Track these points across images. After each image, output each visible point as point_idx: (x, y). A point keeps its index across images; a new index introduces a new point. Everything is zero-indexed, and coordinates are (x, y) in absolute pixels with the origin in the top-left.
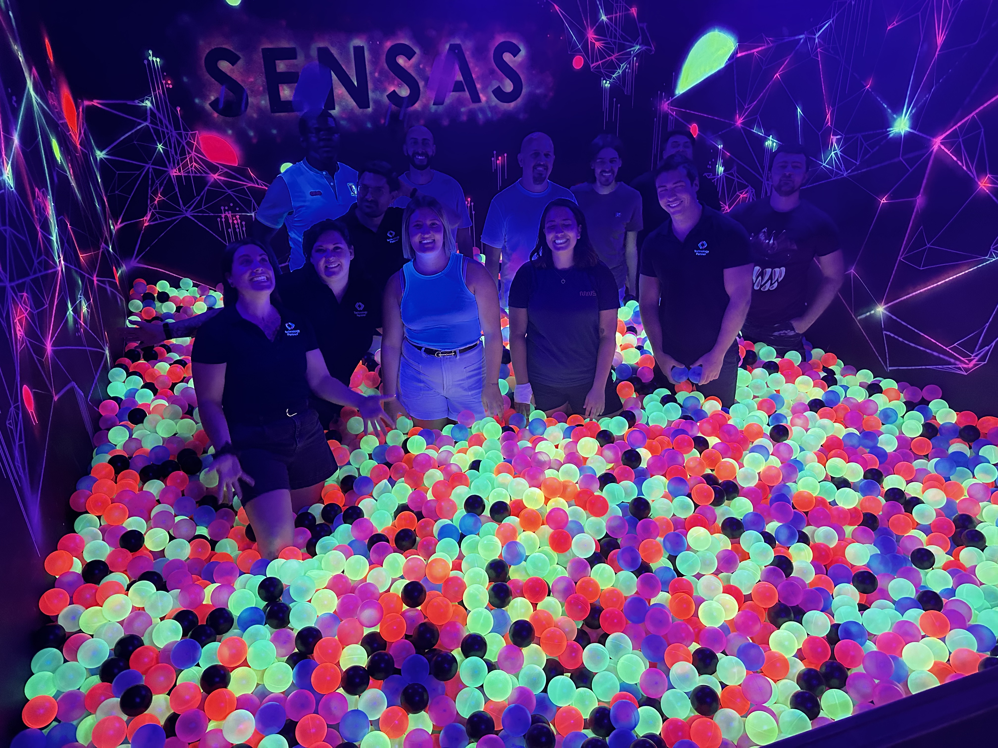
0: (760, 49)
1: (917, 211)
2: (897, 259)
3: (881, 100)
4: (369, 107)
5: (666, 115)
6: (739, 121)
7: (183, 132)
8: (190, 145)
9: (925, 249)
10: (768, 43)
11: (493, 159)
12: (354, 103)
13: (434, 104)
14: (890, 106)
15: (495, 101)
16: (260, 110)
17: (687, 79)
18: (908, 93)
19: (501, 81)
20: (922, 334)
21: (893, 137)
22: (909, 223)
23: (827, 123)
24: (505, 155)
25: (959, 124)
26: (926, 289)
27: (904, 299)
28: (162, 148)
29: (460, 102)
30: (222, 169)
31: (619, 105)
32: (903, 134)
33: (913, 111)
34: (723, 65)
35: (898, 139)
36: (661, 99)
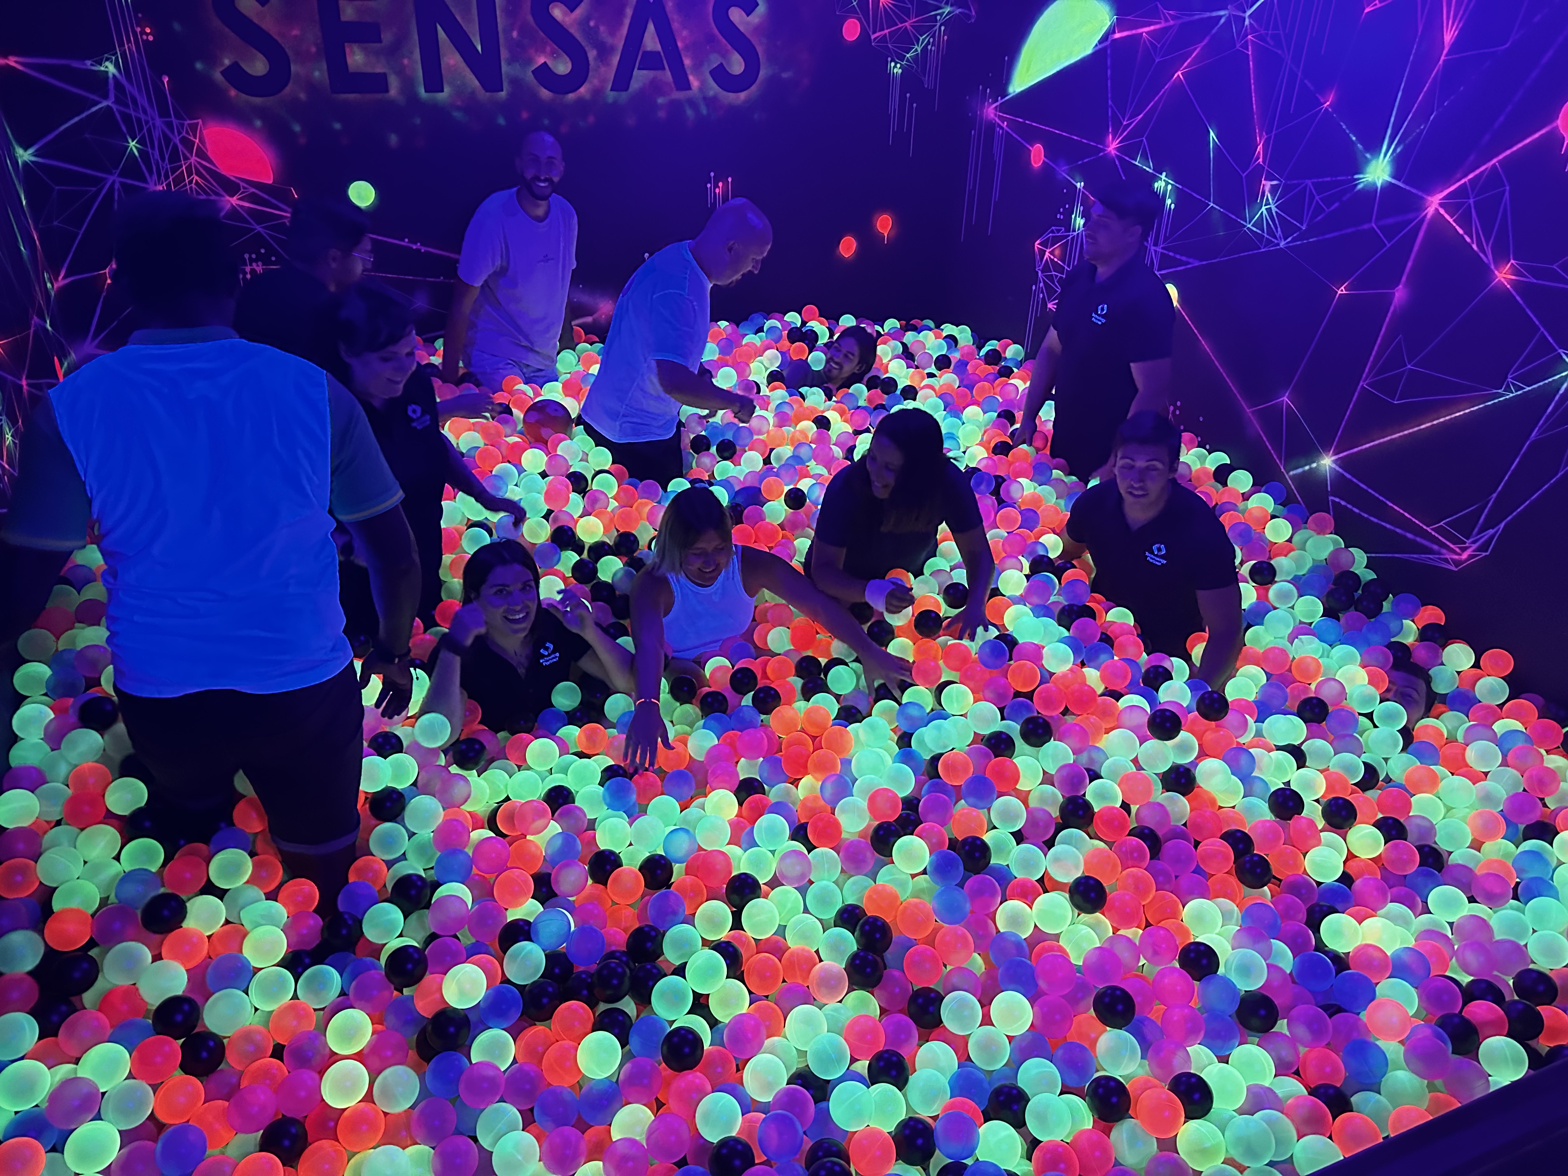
0: (1152, 28)
1: (1395, 311)
2: (1358, 384)
3: (1348, 128)
4: (502, 90)
5: (992, 126)
6: (1112, 146)
7: (175, 122)
8: (188, 145)
9: (1403, 373)
10: (1167, 20)
11: (709, 185)
12: (477, 83)
13: (612, 90)
14: (1360, 139)
15: (713, 88)
16: (311, 87)
17: (1028, 70)
18: (1392, 119)
19: (724, 54)
20: (1391, 504)
21: (1363, 189)
22: (1381, 329)
23: (1258, 158)
24: (730, 180)
25: (1471, 176)
26: (1401, 434)
27: (1366, 449)
28: (136, 148)
29: (656, 87)
30: (244, 188)
31: (915, 105)
32: (1379, 185)
33: (1399, 150)
34: (1089, 51)
35: (1370, 192)
36: (984, 100)
